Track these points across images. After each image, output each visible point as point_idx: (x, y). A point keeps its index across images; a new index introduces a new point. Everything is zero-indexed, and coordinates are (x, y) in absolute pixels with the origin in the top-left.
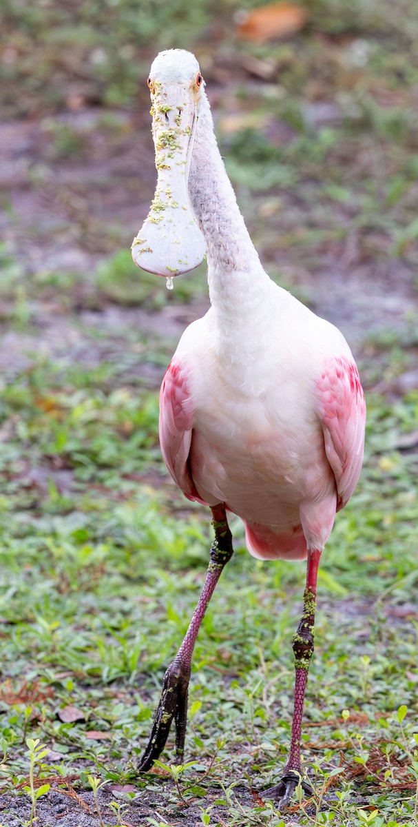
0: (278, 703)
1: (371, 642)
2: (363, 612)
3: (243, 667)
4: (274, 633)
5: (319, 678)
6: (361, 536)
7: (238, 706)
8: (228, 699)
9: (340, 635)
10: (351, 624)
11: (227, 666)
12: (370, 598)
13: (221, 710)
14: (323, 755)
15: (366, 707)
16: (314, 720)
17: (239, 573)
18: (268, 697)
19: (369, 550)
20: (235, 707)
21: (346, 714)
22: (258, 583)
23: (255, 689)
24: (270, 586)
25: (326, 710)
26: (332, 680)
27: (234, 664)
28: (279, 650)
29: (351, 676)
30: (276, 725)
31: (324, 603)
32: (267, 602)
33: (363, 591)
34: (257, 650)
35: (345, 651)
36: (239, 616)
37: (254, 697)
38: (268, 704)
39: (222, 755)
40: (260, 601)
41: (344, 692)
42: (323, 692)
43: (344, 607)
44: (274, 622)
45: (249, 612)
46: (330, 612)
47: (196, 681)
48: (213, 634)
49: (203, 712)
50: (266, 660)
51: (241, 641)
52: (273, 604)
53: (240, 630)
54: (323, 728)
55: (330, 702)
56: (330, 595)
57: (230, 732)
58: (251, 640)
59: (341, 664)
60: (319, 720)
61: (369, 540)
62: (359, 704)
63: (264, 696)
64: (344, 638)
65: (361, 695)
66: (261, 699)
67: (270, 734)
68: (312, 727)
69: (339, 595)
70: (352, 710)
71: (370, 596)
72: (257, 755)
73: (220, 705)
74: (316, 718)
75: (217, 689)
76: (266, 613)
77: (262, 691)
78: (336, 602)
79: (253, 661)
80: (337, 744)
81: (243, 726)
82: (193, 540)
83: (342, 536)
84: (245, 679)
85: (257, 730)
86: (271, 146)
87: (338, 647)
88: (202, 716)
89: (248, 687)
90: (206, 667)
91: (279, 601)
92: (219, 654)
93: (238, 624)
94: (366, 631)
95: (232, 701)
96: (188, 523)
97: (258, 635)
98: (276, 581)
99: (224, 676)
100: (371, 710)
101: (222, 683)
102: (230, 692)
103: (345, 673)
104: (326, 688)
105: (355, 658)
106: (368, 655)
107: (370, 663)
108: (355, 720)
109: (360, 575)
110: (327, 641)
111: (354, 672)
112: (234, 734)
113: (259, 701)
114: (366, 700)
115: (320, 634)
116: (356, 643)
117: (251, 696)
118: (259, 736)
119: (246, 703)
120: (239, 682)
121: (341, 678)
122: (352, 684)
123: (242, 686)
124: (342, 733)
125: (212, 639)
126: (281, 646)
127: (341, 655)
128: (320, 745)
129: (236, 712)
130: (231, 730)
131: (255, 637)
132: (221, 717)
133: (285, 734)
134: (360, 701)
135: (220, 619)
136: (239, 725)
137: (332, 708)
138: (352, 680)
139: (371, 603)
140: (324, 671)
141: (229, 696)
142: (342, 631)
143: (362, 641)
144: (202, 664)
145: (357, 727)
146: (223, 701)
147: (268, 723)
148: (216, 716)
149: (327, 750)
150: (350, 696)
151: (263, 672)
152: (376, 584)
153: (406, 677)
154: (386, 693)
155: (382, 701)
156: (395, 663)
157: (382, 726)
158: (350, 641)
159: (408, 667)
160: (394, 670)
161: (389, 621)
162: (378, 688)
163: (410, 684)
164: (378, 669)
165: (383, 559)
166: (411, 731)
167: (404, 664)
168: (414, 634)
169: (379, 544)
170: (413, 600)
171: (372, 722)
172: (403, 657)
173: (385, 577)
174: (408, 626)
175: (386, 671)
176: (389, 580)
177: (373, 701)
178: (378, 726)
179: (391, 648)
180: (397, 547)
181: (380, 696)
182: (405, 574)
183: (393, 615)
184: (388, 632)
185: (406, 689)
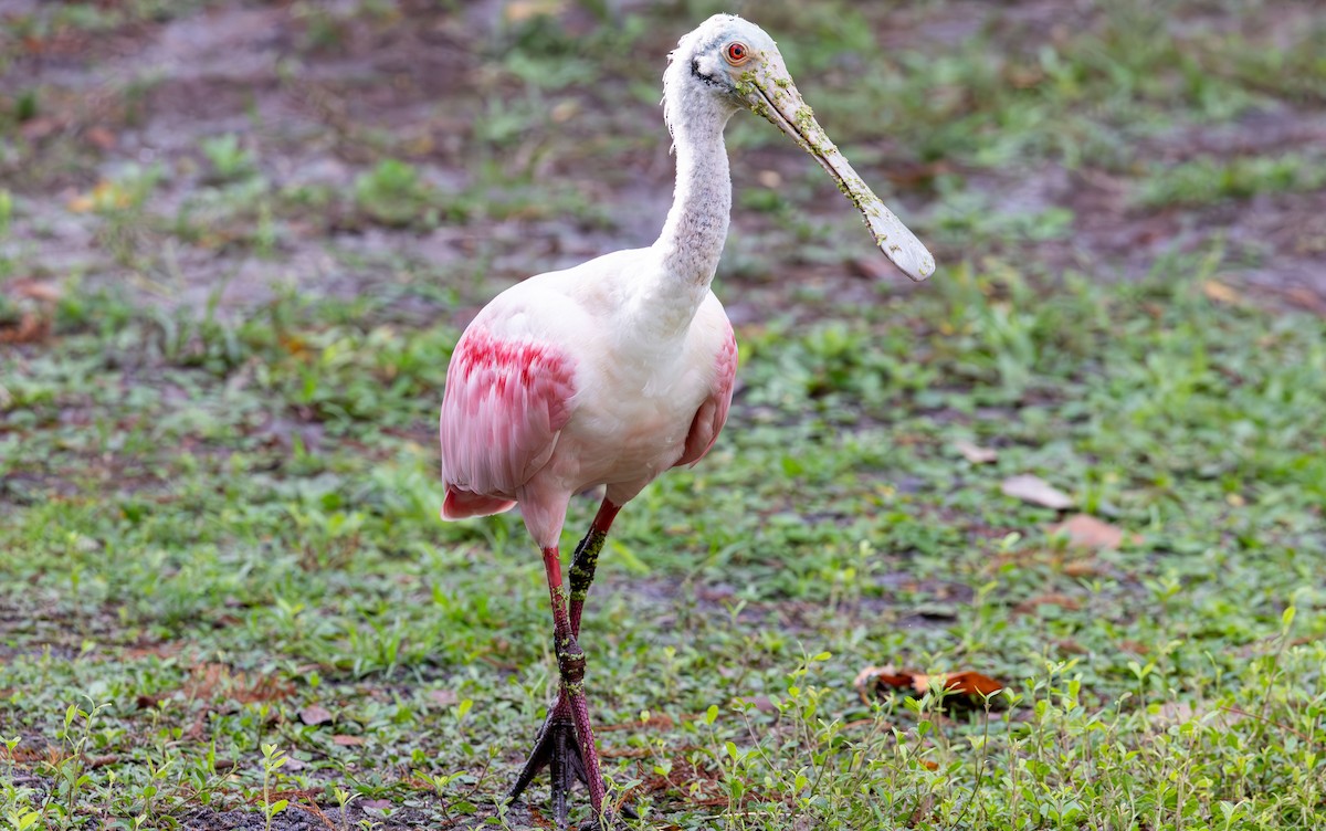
1: (676, 630)
2: (668, 593)
3: (523, 660)
5: (613, 673)
6: (667, 503)
7: (516, 706)
8: (504, 697)
9: (640, 621)
10: (654, 608)
11: (504, 658)
12: (677, 578)
13: (496, 711)
14: (617, 764)
15: (670, 708)
16: (607, 723)
17: (520, 546)
19: (676, 520)
20: (513, 707)
23: (537, 686)
25: (622, 711)
26: (630, 675)
27: (512, 656)
29: (652, 670)
31: (621, 582)
33: (668, 569)
34: (540, 639)
35: (647, 641)
36: (519, 598)
37: (535, 695)
39: (496, 765)
41: (643, 690)
42: (619, 690)
43: (645, 589)
45: (531, 594)
46: (628, 595)
47: (466, 676)
48: (488, 620)
49: (474, 713)
51: (521, 628)
53: (520, 615)
54: (617, 732)
55: (626, 701)
56: (629, 573)
57: (505, 737)
58: (533, 626)
59: (641, 656)
60: (613, 723)
61: (677, 508)
62: (662, 703)
64: (645, 625)
65: (663, 693)
68: (604, 731)
69: (640, 574)
70: (653, 711)
71: (676, 575)
73: (494, 704)
74: (609, 720)
75: (492, 685)
78: (636, 583)
79: (535, 652)
80: (634, 752)
81: (521, 730)
84: (525, 674)
86: (567, 36)
87: (637, 635)
88: (472, 718)
89: (528, 684)
90: (478, 659)
92: (494, 644)
93: (518, 608)
94: (671, 617)
95: (509, 700)
97: (542, 621)
99: (500, 670)
100: (675, 712)
101: (497, 678)
102: (507, 689)
103: (645, 667)
104: (622, 685)
105: (657, 649)
106: (674, 646)
107: (676, 656)
108: (657, 723)
109: (665, 550)
110: (624, 629)
111: (655, 666)
112: (510, 739)
113: (541, 701)
114: (669, 699)
115: (617, 620)
116: (660, 631)
117: (531, 694)
119: (525, 702)
120: (517, 678)
121: (640, 672)
122: (653, 680)
123: (521, 682)
124: (641, 738)
125: (486, 625)
127: (641, 645)
128: (613, 752)
129: (514, 713)
130: (507, 735)
131: (538, 623)
132: (495, 719)
134: (663, 701)
135: (497, 602)
136: (516, 728)
137: (629, 709)
138: (653, 675)
139: (678, 583)
140: (620, 664)
141: (505, 693)
142: (642, 616)
143: (666, 628)
144: (474, 655)
145: (658, 731)
146: (498, 700)
148: (489, 718)
149: (621, 760)
150: (650, 694)
151: (546, 665)
152: (685, 561)
153: (718, 672)
154: (693, 691)
155: (689, 701)
156: (705, 655)
157: (688, 731)
158: (652, 629)
159: (721, 660)
160: (704, 664)
161: (699, 605)
162: (684, 685)
163: (723, 680)
164: (685, 662)
165: (693, 531)
166: (722, 736)
167: (716, 657)
168: (730, 622)
169: (688, 513)
170: (728, 580)
171: (676, 725)
172: (715, 648)
173: (695, 552)
174: (722, 611)
175: (694, 665)
176: (700, 556)
177: (678, 701)
178: (683, 731)
179: (701, 637)
180: (711, 517)
181: (687, 694)
182: (719, 549)
183: (704, 598)
184: (697, 617)
185: (718, 687)
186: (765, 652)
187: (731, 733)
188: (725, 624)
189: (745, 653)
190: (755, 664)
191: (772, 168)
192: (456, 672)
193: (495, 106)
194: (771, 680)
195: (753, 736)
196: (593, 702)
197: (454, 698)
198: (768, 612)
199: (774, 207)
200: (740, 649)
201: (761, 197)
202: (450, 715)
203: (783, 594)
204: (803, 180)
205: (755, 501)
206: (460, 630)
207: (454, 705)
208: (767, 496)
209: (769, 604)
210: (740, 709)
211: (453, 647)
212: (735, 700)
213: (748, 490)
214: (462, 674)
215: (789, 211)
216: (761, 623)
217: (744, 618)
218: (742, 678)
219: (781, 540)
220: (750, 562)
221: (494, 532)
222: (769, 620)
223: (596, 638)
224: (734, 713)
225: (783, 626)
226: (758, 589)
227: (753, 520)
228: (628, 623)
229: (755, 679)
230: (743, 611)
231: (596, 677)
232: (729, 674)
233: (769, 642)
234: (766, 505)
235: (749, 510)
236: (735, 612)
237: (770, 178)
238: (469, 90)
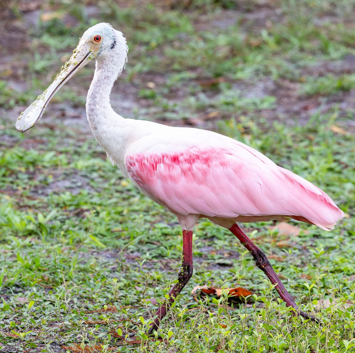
0: (72, 301)
1: (117, 271)
2: (113, 256)
3: (55, 284)
4: (70, 267)
5: (92, 289)
6: (112, 219)
7: (52, 303)
8: (47, 300)
9: (102, 268)
10: (108, 262)
11: (47, 284)
12: (118, 250)
13: (44, 305)
14: (94, 327)
15: (116, 303)
16: (90, 310)
17: (52, 238)
18: (67, 298)
19: (116, 226)
20: (51, 304)
21: (106, 307)
22: (62, 243)
23: (61, 295)
24: (68, 244)
25: (96, 305)
26: (99, 290)
27: (50, 282)
28: (72, 276)
29: (108, 288)
30: (71, 312)
31: (94, 252)
32: (66, 252)
33: (113, 246)
34: (61, 276)
35: (105, 276)
36: (53, 259)
37: (60, 299)
38: (67, 302)
39: (44, 327)
40: (63, 251)
41: (105, 296)
42: (94, 296)
43: (104, 254)
44: (70, 262)
45: (58, 257)
46: (97, 257)
47: (31, 291)
48: (40, 268)
49: (35, 306)
50: (66, 281)
51: (54, 271)
52: (69, 253)
53: (53, 266)
54: (94, 314)
55: (98, 301)
56: (97, 248)
57: (48, 316)
58: (59, 270)
59: (103, 282)
60: (92, 310)
61: (116, 221)
62: (112, 302)
63: (65, 298)
64: (104, 269)
65: (113, 297)
66: (64, 300)
67: (68, 317)
68: (89, 313)
69: (102, 248)
70: (108, 305)
71: (117, 249)
72: (62, 327)
73: (43, 303)
74: (91, 309)
75: (42, 295)
76: (66, 257)
77: (64, 296)
78: (100, 252)
79: (59, 281)
80: (101, 321)
81: (55, 313)
82: (30, 221)
83: (103, 219)
84: (56, 290)
85: (62, 315)
86: (66, 27)
87: (101, 274)
88: (35, 308)
89: (57, 294)
90: (36, 284)
91: (72, 251)
92: (43, 278)
93: (52, 263)
94: (115, 266)
95: (49, 301)
96: (27, 213)
97: (62, 268)
98: (71, 241)
99: (45, 288)
100: (118, 305)
101: (45, 292)
102: (49, 296)
103: (105, 287)
104: (96, 294)
105: (110, 279)
106: (117, 278)
107: (117, 282)
108: (110, 310)
109: (112, 238)
110: (96, 271)
111: (109, 287)
112: (50, 317)
113: (63, 301)
114: (116, 300)
115: (93, 267)
116: (110, 272)
117: (58, 298)
118: (63, 318)
119: (56, 302)
120: (52, 291)
121: (103, 289)
122: (108, 292)
123: (54, 293)
124: (104, 316)
125: (39, 270)
126: (73, 273)
127: (103, 278)
128: (93, 322)
129: (51, 306)
130: (49, 315)
131: (60, 269)
132: (44, 308)
133: (76, 317)
134: (113, 300)
135: (43, 261)
136: (53, 313)
137: (99, 304)
138: (108, 290)
139: (117, 252)
140: (95, 286)
141: (48, 298)
142: (103, 266)
143: (114, 271)
144: (34, 282)
145: (111, 313)
146: (45, 301)
147: (67, 312)
148: (41, 308)
149: (96, 325)
150: (108, 298)
151: (64, 286)
152: (120, 243)
153: (135, 288)
154: (125, 296)
155: (123, 300)
156: (130, 281)
157: (124, 313)
158: (108, 271)
159: (136, 284)
160: (129, 285)
161: (127, 260)
162: (121, 294)
163: (137, 292)
164: (121, 284)
165: (123, 230)
166: (138, 315)
167: (134, 282)
168: (139, 267)
169: (121, 223)
170: (138, 251)
171: (119, 311)
172: (134, 279)
173: (124, 239)
174: (136, 263)
175: (125, 286)
176: (127, 241)
177: (119, 300)
178: (121, 313)
179: (127, 274)
180: (130, 224)
181: (122, 298)
182: (134, 238)
183: (128, 258)
184: (126, 266)
185: (135, 295)
186: (154, 280)
187: (141, 314)
188: (138, 268)
189: (146, 280)
190: (150, 285)
191: (151, 80)
192: (27, 290)
193: (37, 56)
194: (157, 292)
195: (150, 315)
196: (84, 301)
197: (27, 300)
198: (155, 264)
199: (153, 97)
200: (144, 279)
201: (148, 93)
202: (25, 307)
203: (161, 256)
204: (164, 85)
205: (148, 218)
206: (28, 272)
207: (27, 303)
208: (153, 216)
209: (155, 260)
210: (144, 304)
211: (26, 279)
212: (142, 300)
213: (145, 213)
214: (30, 290)
215: (159, 98)
216: (152, 268)
217: (145, 266)
218: (145, 291)
219: (160, 234)
220: (147, 243)
221: (41, 232)
222: (155, 267)
223: (84, 275)
224: (142, 306)
225: (161, 269)
226: (150, 254)
227: (148, 226)
228: (97, 269)
229: (151, 291)
230: (145, 263)
231: (84, 291)
232: (140, 289)
233: (156, 277)
234: (153, 220)
235: (146, 221)
236: (141, 264)
237: (151, 85)
238: (27, 50)
